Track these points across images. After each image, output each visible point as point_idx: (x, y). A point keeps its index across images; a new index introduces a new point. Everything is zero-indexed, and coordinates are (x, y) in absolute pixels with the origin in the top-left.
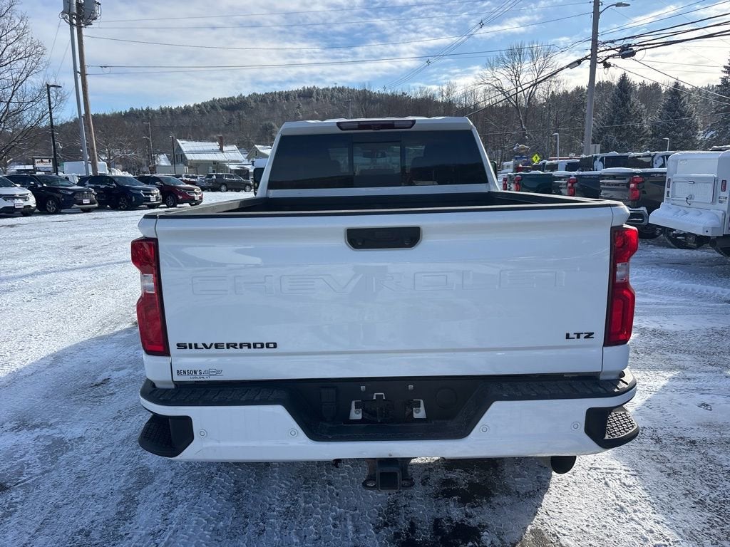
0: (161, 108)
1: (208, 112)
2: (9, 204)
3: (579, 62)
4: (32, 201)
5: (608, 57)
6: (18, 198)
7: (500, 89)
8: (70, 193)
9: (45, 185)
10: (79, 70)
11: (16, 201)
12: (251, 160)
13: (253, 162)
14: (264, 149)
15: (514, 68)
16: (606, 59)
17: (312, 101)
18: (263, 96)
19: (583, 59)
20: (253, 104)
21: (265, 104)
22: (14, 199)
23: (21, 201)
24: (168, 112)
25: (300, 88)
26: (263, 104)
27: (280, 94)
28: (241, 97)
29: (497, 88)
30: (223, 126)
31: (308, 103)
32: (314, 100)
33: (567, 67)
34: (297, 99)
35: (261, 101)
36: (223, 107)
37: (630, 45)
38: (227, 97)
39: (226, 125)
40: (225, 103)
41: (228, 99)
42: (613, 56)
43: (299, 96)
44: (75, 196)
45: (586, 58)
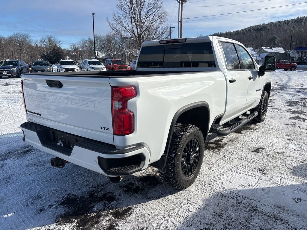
0: (226, 32)
1: (247, 33)
10: (180, 20)
12: (259, 54)
13: (259, 55)
14: (266, 49)
17: (302, 24)
18: (275, 23)
20: (269, 27)
21: (276, 27)
24: (229, 34)
25: (296, 18)
26: (275, 27)
27: (285, 21)
28: (264, 25)
30: (252, 39)
31: (299, 25)
32: (303, 23)
34: (293, 23)
35: (274, 26)
36: (254, 30)
38: (257, 25)
39: (254, 38)
40: (255, 28)
41: (257, 26)
43: (294, 22)
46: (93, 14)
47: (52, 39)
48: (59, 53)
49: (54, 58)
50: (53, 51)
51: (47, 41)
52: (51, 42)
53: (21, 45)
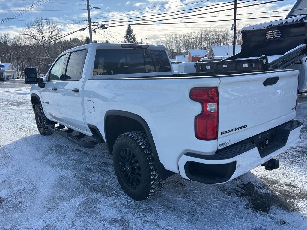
3: (84, 29)
5: (96, 29)
7: (34, 37)
15: (39, 28)
16: (95, 29)
19: (86, 28)
29: (32, 37)
33: (79, 30)
37: (104, 25)
42: (99, 28)
45: (87, 28)
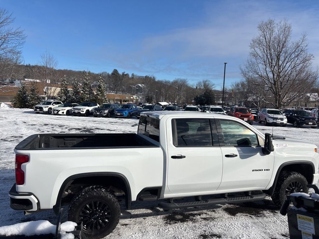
2: (275, 121)
4: (285, 121)
6: (278, 119)
8: (303, 119)
9: (296, 115)
11: (278, 120)
22: (277, 119)
23: (279, 120)
44: (306, 121)
46: (225, 64)
47: (207, 83)
48: (210, 95)
49: (205, 100)
50: (205, 94)
51: (203, 84)
52: (205, 85)
53: (179, 89)
